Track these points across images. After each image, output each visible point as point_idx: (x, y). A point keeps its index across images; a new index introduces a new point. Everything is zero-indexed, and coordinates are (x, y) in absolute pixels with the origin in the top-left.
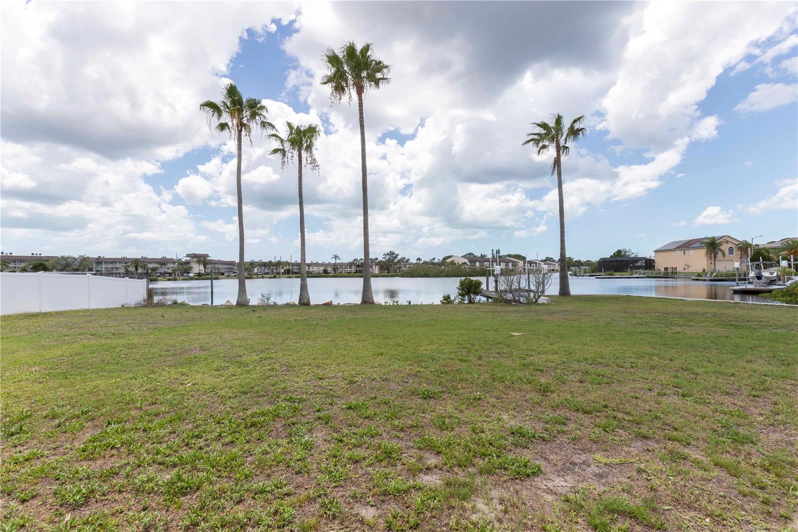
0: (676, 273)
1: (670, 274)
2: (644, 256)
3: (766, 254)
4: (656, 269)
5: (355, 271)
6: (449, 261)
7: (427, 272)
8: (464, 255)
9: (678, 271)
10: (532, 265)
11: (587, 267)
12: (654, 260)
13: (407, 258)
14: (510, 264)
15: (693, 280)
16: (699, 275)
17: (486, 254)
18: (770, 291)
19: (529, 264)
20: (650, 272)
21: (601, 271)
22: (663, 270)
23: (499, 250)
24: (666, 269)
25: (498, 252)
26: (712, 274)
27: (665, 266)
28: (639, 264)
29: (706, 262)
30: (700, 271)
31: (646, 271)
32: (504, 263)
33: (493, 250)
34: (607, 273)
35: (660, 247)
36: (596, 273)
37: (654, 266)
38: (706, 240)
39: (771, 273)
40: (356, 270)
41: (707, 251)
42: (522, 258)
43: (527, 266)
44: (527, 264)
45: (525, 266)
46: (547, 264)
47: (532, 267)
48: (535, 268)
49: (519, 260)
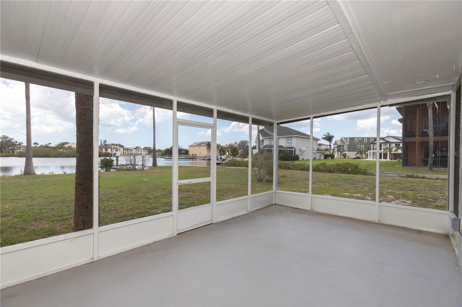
0: (196, 156)
1: (194, 158)
2: (185, 148)
3: (224, 150)
4: (189, 154)
6: (66, 146)
7: (47, 153)
9: (197, 155)
11: (160, 153)
12: (188, 150)
13: (19, 142)
14: (115, 150)
15: (202, 159)
16: (204, 158)
18: (222, 163)
19: (126, 150)
20: (187, 156)
21: (166, 155)
22: (192, 155)
23: (106, 140)
24: (193, 154)
25: (105, 141)
26: (208, 157)
27: (193, 153)
28: (183, 152)
29: (207, 152)
30: (205, 156)
31: (185, 156)
32: (104, 149)
34: (169, 156)
35: (191, 144)
36: (164, 156)
37: (188, 153)
38: (207, 143)
39: (224, 157)
41: (207, 147)
42: (122, 146)
43: (125, 151)
44: (125, 150)
45: (124, 151)
46: (137, 150)
47: (128, 152)
48: (130, 152)
49: (119, 147)
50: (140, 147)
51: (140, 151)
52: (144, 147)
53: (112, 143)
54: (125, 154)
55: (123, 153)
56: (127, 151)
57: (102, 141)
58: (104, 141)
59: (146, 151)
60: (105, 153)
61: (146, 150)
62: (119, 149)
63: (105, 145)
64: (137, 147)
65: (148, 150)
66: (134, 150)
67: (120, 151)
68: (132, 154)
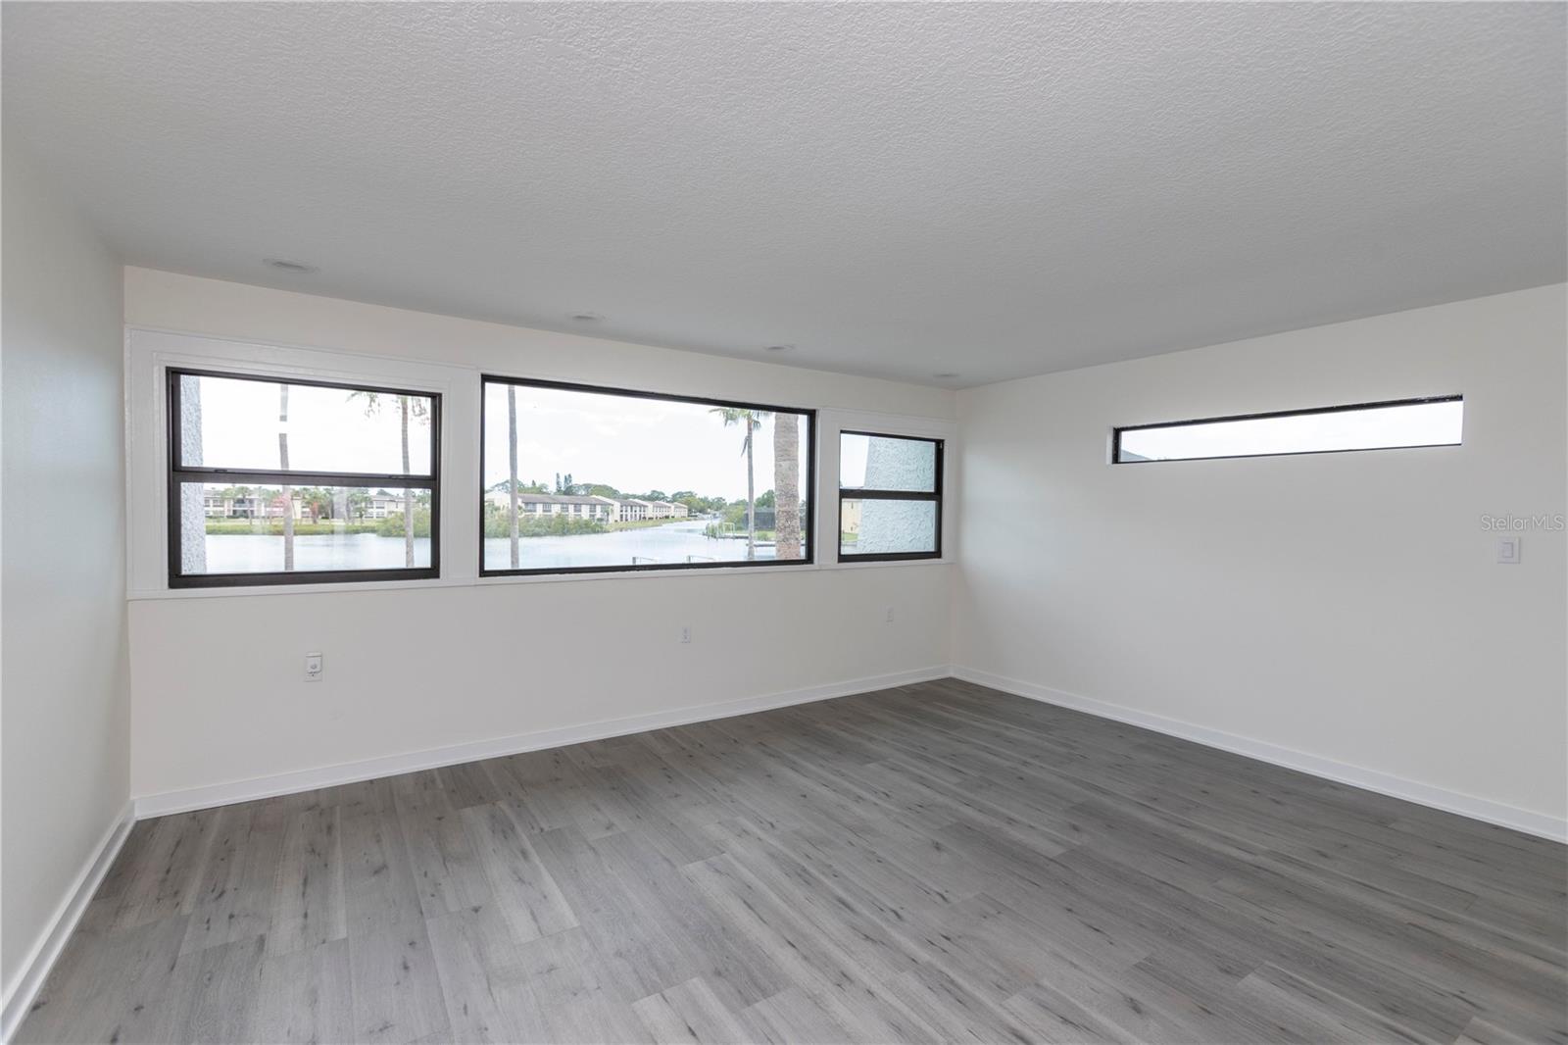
5: (231, 514)
8: (500, 482)
10: (634, 509)
14: (598, 508)
17: (547, 483)
19: (629, 508)
23: (570, 476)
25: (568, 478)
32: (589, 507)
33: (558, 475)
40: (235, 512)
42: (612, 493)
43: (626, 511)
44: (627, 506)
45: (622, 511)
46: (657, 507)
47: (634, 513)
48: (638, 513)
49: (609, 497)
50: (663, 494)
51: (665, 507)
52: (676, 492)
53: (586, 482)
54: (627, 520)
55: (622, 516)
56: (632, 511)
57: (560, 476)
58: (566, 476)
59: (681, 507)
60: (577, 522)
61: (682, 503)
62: (610, 504)
63: (569, 491)
64: (654, 491)
65: (688, 503)
66: (650, 505)
67: (612, 511)
68: (644, 518)
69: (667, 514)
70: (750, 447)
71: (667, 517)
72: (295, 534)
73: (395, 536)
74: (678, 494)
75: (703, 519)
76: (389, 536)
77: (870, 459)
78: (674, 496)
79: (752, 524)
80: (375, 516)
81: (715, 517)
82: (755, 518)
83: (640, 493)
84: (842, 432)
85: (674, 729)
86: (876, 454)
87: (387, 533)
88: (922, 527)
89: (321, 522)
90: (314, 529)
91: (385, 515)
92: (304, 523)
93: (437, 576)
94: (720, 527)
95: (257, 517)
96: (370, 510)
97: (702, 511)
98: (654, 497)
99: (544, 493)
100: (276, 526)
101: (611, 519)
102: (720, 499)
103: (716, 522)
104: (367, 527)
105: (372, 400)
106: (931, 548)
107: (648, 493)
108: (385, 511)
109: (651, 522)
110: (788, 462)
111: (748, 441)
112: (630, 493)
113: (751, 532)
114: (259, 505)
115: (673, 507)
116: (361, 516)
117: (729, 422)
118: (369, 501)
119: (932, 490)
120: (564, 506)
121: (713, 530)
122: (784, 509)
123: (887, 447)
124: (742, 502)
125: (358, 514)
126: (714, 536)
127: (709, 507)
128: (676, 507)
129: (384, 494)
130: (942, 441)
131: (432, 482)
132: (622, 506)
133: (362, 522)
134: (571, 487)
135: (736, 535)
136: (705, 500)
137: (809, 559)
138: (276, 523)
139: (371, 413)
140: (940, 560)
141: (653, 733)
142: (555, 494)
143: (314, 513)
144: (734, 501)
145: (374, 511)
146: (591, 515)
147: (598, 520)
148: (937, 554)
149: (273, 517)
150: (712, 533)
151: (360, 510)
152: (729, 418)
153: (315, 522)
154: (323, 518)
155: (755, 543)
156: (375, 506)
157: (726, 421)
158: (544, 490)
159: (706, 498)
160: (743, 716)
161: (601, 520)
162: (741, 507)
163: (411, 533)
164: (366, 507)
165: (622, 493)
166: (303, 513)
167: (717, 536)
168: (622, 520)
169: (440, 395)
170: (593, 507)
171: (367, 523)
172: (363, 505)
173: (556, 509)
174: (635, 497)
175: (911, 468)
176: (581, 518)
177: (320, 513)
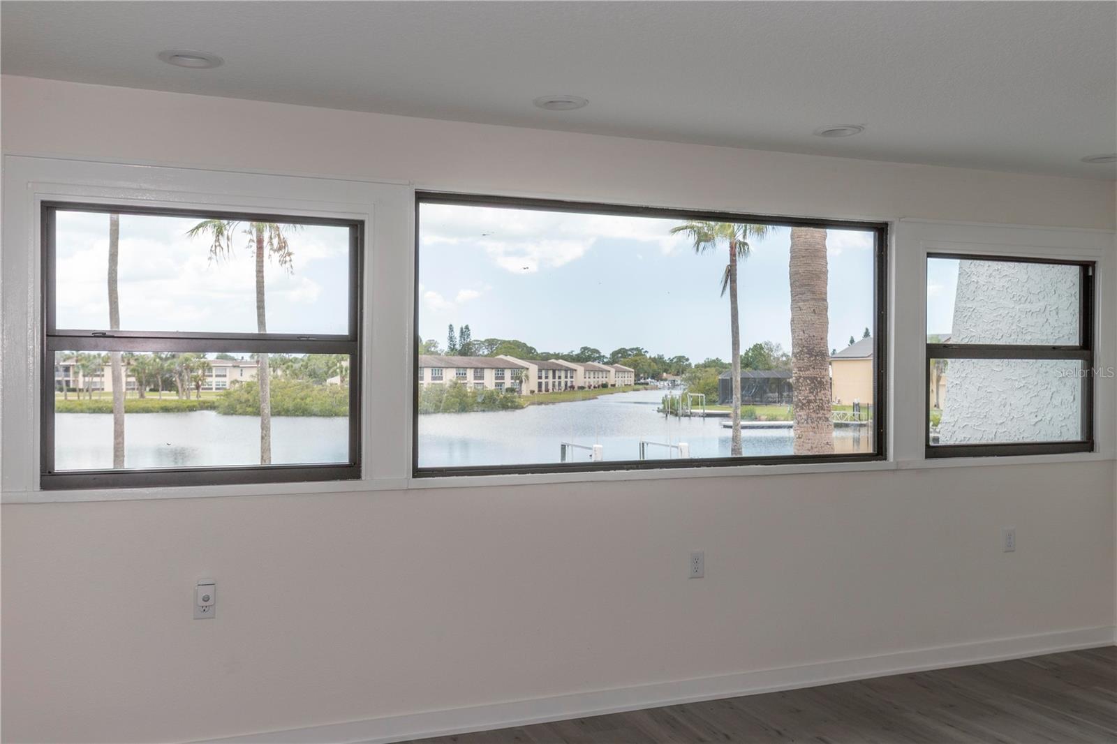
10: (557, 374)
14: (508, 374)
19: (551, 373)
23: (467, 328)
25: (465, 332)
32: (494, 372)
33: (451, 328)
43: (547, 378)
44: (547, 370)
45: (540, 378)
46: (590, 371)
47: (557, 380)
48: (563, 380)
49: (522, 358)
50: (597, 352)
51: (602, 371)
52: (616, 349)
53: (489, 337)
54: (547, 390)
55: (540, 384)
56: (554, 378)
57: (455, 330)
58: (462, 329)
59: (624, 371)
61: (625, 365)
62: (523, 368)
63: (466, 350)
64: (585, 349)
65: (635, 365)
66: (580, 368)
67: (527, 377)
68: (572, 387)
69: (604, 381)
70: (734, 281)
71: (605, 386)
72: (126, 412)
73: (240, 414)
74: (619, 351)
75: (656, 388)
76: (232, 414)
77: (960, 296)
78: (614, 354)
79: (737, 394)
80: (214, 387)
81: (674, 385)
82: (743, 388)
83: (565, 351)
84: (930, 255)
85: (681, 708)
86: (972, 287)
87: (230, 411)
88: (1055, 402)
89: (150, 396)
90: (142, 404)
91: (227, 387)
92: (128, 397)
93: (357, 476)
94: (684, 398)
95: (74, 390)
96: (208, 379)
97: (656, 376)
98: (586, 356)
99: (432, 353)
100: (96, 401)
101: (525, 389)
102: (681, 359)
103: (677, 393)
104: (204, 402)
105: (220, 232)
106: (1073, 433)
107: (577, 351)
108: (227, 380)
109: (580, 394)
110: (812, 303)
111: (731, 274)
112: (552, 352)
113: (736, 408)
114: (76, 373)
115: (613, 371)
116: (198, 387)
117: (702, 244)
118: (207, 367)
119: (1075, 341)
120: (461, 370)
121: (673, 404)
122: (807, 373)
123: (990, 276)
124: (715, 364)
125: (193, 385)
126: (675, 413)
127: (666, 371)
128: (617, 371)
129: (226, 358)
130: (1093, 264)
131: (351, 345)
132: (540, 370)
133: (198, 396)
134: (469, 344)
135: (707, 411)
136: (659, 360)
137: (880, 451)
138: (97, 398)
139: (218, 248)
140: (1091, 454)
141: (653, 713)
142: (447, 354)
143: (141, 383)
144: (702, 362)
145: (213, 381)
146: (497, 385)
147: (507, 390)
148: (1087, 444)
149: (93, 390)
150: (671, 409)
151: (196, 379)
152: (703, 238)
153: (142, 396)
154: (151, 390)
155: (743, 423)
156: (214, 373)
157: (698, 243)
158: (433, 349)
159: (661, 358)
160: (783, 694)
161: (511, 390)
162: (712, 370)
163: (267, 411)
164: (204, 375)
165: (539, 351)
166: (128, 383)
167: (680, 412)
168: (540, 390)
169: (362, 223)
170: (500, 371)
171: (206, 396)
172: (200, 372)
173: (449, 376)
174: (557, 356)
175: (1036, 307)
176: (484, 387)
177: (148, 383)
